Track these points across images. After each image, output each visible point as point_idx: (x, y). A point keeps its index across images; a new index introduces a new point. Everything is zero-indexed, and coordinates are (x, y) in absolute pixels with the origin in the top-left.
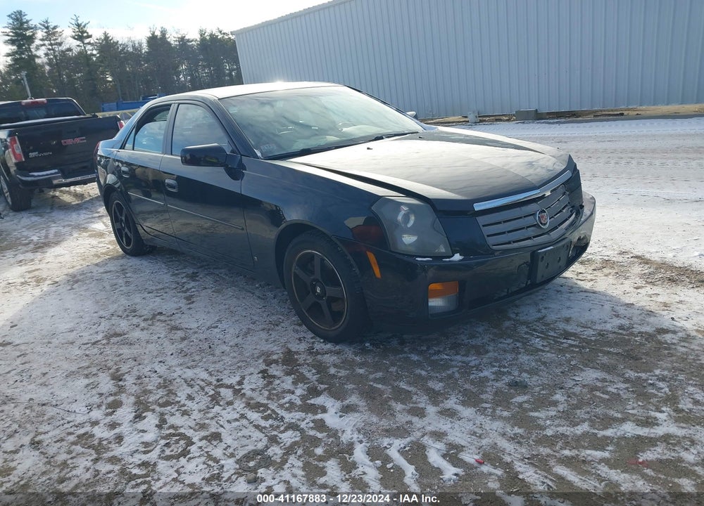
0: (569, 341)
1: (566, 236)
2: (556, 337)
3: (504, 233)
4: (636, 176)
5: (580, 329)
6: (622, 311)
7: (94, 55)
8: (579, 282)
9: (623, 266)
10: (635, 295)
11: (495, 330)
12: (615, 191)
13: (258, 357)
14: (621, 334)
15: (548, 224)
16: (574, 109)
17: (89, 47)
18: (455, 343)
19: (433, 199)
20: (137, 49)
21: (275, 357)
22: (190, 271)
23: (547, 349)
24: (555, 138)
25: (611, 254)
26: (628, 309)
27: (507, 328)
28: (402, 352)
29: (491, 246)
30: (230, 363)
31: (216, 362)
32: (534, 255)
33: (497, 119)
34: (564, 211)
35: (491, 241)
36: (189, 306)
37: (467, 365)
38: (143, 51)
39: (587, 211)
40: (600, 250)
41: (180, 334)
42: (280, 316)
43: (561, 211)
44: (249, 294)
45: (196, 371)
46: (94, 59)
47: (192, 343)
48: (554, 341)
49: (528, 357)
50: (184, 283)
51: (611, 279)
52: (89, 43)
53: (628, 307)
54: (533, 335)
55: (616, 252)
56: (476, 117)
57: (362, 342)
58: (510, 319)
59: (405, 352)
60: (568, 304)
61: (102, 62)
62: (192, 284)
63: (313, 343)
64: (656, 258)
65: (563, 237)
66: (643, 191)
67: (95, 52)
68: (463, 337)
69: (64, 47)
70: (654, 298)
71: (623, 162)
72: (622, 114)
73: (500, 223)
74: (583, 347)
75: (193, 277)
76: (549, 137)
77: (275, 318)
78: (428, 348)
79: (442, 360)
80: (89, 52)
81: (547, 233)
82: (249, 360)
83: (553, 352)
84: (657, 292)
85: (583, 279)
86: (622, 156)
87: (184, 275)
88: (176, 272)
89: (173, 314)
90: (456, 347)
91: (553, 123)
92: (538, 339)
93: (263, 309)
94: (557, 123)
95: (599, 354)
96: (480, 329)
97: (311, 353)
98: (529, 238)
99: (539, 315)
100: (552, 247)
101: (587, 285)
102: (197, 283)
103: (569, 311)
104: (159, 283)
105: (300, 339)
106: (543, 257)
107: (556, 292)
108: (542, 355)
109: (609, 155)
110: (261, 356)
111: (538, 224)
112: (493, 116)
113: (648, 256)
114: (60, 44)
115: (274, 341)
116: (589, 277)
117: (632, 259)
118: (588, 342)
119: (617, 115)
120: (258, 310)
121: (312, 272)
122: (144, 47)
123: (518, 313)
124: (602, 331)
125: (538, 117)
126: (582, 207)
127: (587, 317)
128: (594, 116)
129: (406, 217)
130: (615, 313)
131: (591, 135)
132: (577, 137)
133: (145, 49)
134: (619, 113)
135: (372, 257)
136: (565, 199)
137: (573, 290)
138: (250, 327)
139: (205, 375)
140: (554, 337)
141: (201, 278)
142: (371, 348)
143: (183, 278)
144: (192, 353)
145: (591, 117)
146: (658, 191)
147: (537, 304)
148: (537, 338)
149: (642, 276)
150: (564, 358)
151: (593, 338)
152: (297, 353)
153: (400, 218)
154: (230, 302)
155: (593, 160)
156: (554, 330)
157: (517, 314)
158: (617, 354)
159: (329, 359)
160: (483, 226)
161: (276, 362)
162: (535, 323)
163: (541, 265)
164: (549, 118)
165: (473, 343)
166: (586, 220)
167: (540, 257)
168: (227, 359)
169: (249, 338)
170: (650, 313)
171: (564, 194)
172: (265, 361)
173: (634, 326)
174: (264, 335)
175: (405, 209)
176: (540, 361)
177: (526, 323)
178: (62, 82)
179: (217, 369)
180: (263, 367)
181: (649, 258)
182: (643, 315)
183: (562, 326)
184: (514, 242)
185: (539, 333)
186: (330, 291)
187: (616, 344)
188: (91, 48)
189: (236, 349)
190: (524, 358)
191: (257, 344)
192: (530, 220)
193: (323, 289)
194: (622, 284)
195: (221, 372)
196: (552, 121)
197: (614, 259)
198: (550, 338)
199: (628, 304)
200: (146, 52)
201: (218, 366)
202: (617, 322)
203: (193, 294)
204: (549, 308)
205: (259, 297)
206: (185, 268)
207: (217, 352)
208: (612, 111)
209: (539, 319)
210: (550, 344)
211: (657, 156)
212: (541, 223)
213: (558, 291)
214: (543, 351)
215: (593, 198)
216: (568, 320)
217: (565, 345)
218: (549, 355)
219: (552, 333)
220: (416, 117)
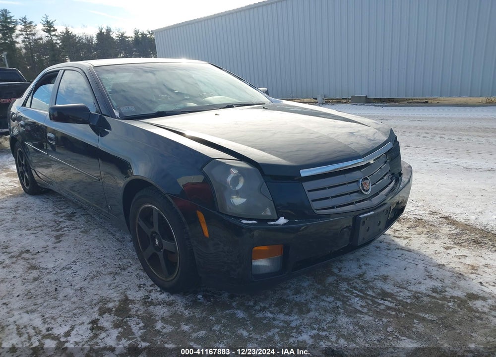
0: (387, 303)
1: (386, 201)
2: (374, 297)
3: (328, 198)
4: (439, 147)
5: (397, 290)
6: (434, 271)
7: (58, 44)
8: (397, 240)
9: (433, 225)
10: (445, 255)
11: (319, 286)
12: (424, 159)
13: (95, 305)
14: (435, 298)
15: (370, 190)
16: (394, 96)
17: (54, 38)
18: (281, 298)
19: (261, 164)
20: (89, 41)
21: (110, 305)
22: (69, 211)
23: (365, 310)
24: (379, 116)
25: (423, 213)
26: (440, 270)
27: (330, 284)
28: (230, 307)
29: (315, 211)
30: (68, 309)
31: (55, 307)
32: (356, 220)
33: (338, 101)
34: (385, 178)
35: (315, 205)
36: (55, 245)
37: (289, 324)
38: (93, 43)
39: (404, 179)
40: (413, 209)
41: (35, 273)
42: (130, 260)
43: (382, 178)
44: (111, 236)
45: (32, 316)
46: (58, 46)
47: (41, 284)
48: (372, 301)
49: (347, 319)
50: (60, 222)
51: (423, 238)
52: (55, 35)
53: (439, 268)
54: (352, 293)
55: (427, 212)
56: (323, 99)
57: (196, 293)
58: (333, 274)
59: (233, 308)
60: (386, 261)
61: (63, 48)
62: (68, 223)
63: (151, 291)
64: (460, 219)
65: (383, 203)
66: (447, 160)
67: (58, 42)
68: (289, 292)
69: (36, 37)
70: (462, 260)
71: (430, 136)
72: (427, 102)
73: (325, 188)
74: (399, 311)
75: (70, 217)
76: (374, 116)
77: (125, 261)
78: (255, 304)
79: (265, 318)
80: (54, 42)
81: (369, 198)
82: (86, 306)
83: (371, 314)
84: (465, 254)
85: (400, 236)
86: (429, 132)
87: (64, 214)
88: (59, 211)
89: (38, 252)
90: (281, 304)
91: (378, 106)
92: (357, 299)
93: (118, 252)
94: (381, 106)
95: (415, 321)
96: (305, 284)
97: (145, 303)
98: (352, 204)
99: (360, 272)
100: (373, 213)
101: (403, 243)
102: (72, 222)
103: (386, 269)
104: (40, 221)
105: (140, 287)
106: (364, 222)
107: (376, 248)
108: (360, 318)
109: (418, 131)
110: (98, 303)
111: (361, 191)
112: (335, 99)
113: (454, 217)
114: (34, 35)
115: (117, 287)
116: (405, 235)
117: (441, 219)
118: (405, 305)
119: (424, 102)
120: (113, 253)
121: (152, 225)
122: (95, 40)
123: (341, 268)
124: (416, 292)
125: (368, 101)
126: (401, 174)
127: (402, 276)
128: (407, 102)
129: (236, 180)
130: (428, 274)
131: (405, 115)
132: (395, 117)
133: (95, 41)
134: (424, 101)
135: (201, 216)
136: (386, 167)
137: (391, 247)
138: (100, 270)
139: (38, 322)
140: (372, 296)
141: (76, 218)
142: (202, 300)
143: (62, 217)
144: (37, 296)
145: (405, 103)
146: (458, 160)
147: (358, 260)
148: (356, 297)
149: (451, 236)
150: (381, 323)
151: (409, 301)
152: (133, 302)
153: (229, 179)
154: (90, 243)
155: (407, 134)
156: (372, 288)
157: (340, 270)
158: (432, 322)
159: (161, 311)
160: (309, 191)
161: (109, 311)
162: (355, 280)
163: (362, 229)
164: (375, 103)
165: (298, 300)
166: (404, 187)
167: (362, 221)
168: (67, 304)
169: (95, 281)
170: (460, 276)
171: (385, 162)
172: (100, 309)
173: (447, 289)
174: (109, 279)
175: (234, 171)
176: (358, 325)
177: (347, 280)
178: (34, 61)
179: (53, 315)
180: (96, 316)
181: (455, 219)
182: (454, 278)
183: (379, 284)
184: (338, 207)
185: (359, 291)
186: (166, 244)
187: (430, 310)
188: (56, 38)
189: (79, 293)
190: (343, 320)
191: (100, 289)
192: (353, 187)
193: (160, 242)
194: (433, 243)
195: (55, 320)
196: (377, 104)
197: (426, 218)
198: (369, 297)
199: (439, 265)
200: (95, 44)
201: (55, 312)
202: (431, 283)
203: (63, 233)
204: (369, 264)
205: (118, 239)
206: (67, 207)
207: (61, 296)
208: (420, 99)
209: (360, 276)
210: (368, 304)
211: (454, 133)
212: (364, 190)
213: (377, 247)
214: (361, 313)
215: (410, 167)
216: (385, 278)
217: (382, 307)
218: (367, 318)
219: (370, 293)
220: (267, 92)
